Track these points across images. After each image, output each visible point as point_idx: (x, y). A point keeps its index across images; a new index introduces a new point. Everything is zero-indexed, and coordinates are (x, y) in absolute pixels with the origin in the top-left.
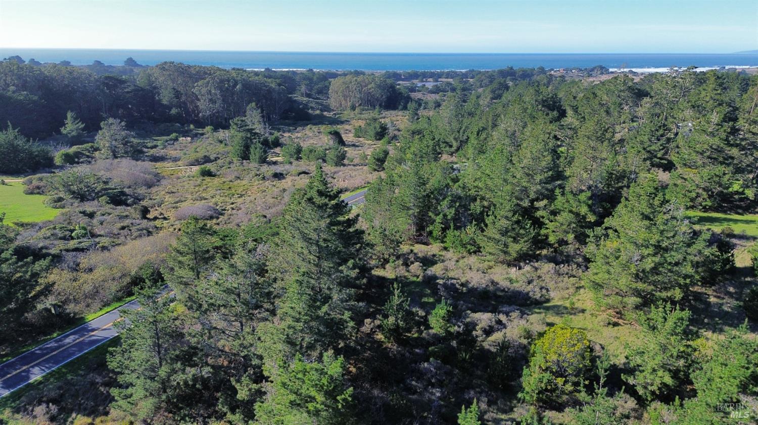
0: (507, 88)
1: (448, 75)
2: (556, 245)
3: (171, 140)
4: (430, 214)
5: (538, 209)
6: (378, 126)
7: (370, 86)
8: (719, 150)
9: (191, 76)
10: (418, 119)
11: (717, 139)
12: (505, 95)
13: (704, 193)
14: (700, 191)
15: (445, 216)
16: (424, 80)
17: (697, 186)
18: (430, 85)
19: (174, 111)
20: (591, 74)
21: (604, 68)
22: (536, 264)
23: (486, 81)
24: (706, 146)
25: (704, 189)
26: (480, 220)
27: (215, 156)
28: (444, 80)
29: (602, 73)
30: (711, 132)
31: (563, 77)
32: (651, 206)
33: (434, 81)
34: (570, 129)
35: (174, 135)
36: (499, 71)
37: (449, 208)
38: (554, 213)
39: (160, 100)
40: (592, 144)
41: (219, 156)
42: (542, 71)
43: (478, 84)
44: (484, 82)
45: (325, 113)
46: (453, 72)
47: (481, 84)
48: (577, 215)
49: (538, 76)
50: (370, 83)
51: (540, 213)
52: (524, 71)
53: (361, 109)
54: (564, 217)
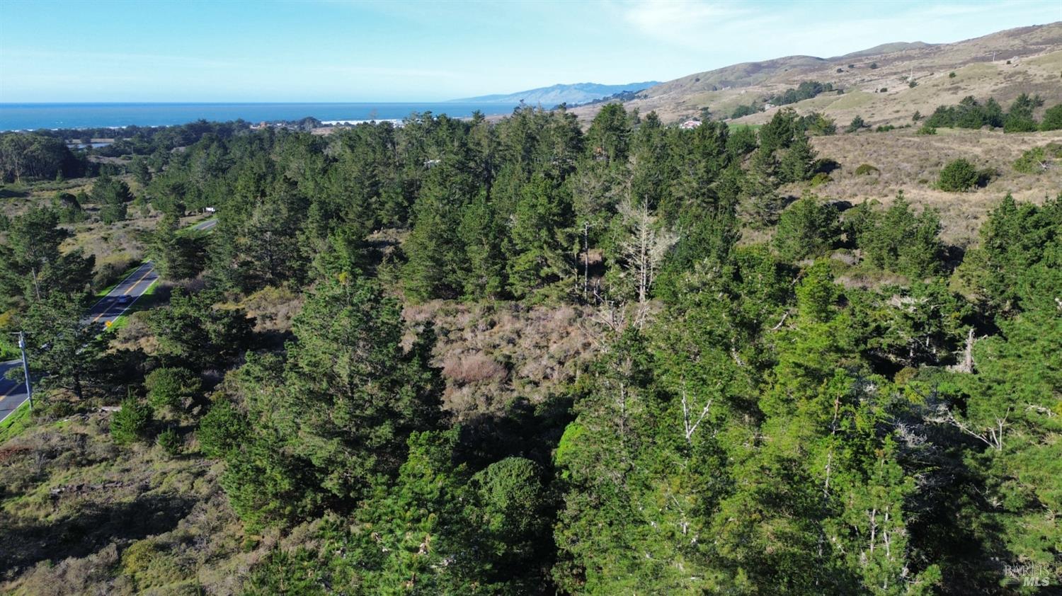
1: (101, 133)
7: (33, 148)
8: (461, 163)
11: (460, 157)
28: (98, 140)
29: (317, 126)
38: (383, 204)
44: (176, 139)
47: (172, 143)
48: (397, 203)
49: (239, 131)
50: (31, 144)
51: (374, 206)
52: (221, 125)
53: (23, 180)
54: (390, 205)
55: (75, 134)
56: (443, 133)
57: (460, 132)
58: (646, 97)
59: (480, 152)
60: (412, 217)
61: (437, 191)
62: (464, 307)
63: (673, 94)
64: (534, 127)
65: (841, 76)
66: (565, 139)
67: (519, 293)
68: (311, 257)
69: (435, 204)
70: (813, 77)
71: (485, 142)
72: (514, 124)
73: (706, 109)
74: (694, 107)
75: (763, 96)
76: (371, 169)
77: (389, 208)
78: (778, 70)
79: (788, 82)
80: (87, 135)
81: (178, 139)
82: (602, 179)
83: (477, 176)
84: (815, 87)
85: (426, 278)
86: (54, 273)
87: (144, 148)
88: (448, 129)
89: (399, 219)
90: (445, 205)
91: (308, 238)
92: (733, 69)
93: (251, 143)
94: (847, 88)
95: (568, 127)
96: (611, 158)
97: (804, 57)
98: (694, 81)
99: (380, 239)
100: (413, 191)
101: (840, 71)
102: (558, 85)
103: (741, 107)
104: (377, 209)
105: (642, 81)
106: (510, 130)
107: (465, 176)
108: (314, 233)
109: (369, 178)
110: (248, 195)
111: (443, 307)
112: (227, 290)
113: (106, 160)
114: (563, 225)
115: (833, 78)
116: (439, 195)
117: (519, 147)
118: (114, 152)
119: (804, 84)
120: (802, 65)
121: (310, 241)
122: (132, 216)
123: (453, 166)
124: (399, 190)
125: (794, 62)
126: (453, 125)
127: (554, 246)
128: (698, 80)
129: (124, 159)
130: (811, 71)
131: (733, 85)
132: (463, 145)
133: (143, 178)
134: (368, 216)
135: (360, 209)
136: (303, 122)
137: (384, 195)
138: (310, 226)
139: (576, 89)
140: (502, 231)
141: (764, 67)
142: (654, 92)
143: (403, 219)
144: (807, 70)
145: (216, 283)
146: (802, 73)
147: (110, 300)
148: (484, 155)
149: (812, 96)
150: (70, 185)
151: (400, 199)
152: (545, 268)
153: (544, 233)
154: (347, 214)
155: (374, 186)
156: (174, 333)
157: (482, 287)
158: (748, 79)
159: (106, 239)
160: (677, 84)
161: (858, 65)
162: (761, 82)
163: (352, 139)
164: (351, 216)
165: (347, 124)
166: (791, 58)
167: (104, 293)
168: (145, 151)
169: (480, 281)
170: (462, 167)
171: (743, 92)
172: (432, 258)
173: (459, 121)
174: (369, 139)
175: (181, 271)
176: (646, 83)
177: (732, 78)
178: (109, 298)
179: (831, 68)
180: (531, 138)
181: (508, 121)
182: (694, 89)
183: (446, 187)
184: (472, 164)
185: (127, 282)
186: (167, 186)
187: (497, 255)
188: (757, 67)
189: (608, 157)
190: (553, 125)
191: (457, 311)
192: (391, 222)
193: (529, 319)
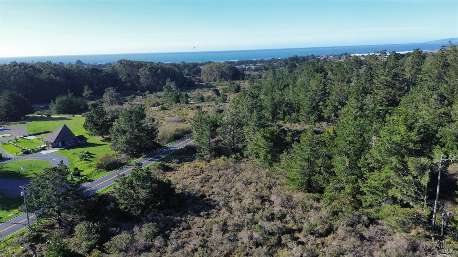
0: (296, 67)
1: (261, 61)
2: (327, 118)
3: (132, 98)
4: (278, 110)
5: (319, 106)
6: (236, 86)
7: (223, 68)
8: (390, 82)
9: (134, 67)
10: (254, 82)
12: (295, 70)
13: (385, 100)
14: (383, 99)
15: (284, 110)
16: (248, 65)
17: (382, 97)
18: (253, 67)
19: (128, 84)
20: (341, 58)
21: (348, 54)
22: (320, 123)
23: (283, 64)
24: (384, 81)
25: (385, 98)
26: (298, 111)
27: (162, 102)
28: (258, 64)
30: (386, 75)
31: (325, 59)
32: (358, 95)
33: (253, 65)
34: (330, 80)
35: (133, 95)
36: (289, 58)
37: (285, 107)
38: (326, 106)
39: (120, 79)
40: (340, 83)
41: (164, 102)
42: (313, 57)
43: (279, 65)
44: (282, 64)
45: (201, 84)
46: (263, 60)
47: (280, 66)
48: (334, 106)
51: (320, 107)
54: (330, 107)
55: (252, 62)
59: (403, 75)
62: (319, 205)
67: (368, 204)
77: (329, 109)
80: (255, 62)
85: (301, 174)
87: (269, 68)
91: (248, 131)
104: (322, 109)
107: (389, 89)
108: (252, 129)
111: (303, 200)
112: (206, 155)
113: (252, 73)
118: (257, 69)
122: (229, 101)
137: (327, 101)
138: (251, 124)
147: (164, 150)
151: (337, 104)
154: (301, 112)
155: (323, 95)
164: (303, 113)
167: (168, 145)
170: (389, 84)
178: (166, 148)
191: (312, 207)
192: (329, 117)
193: (362, 238)
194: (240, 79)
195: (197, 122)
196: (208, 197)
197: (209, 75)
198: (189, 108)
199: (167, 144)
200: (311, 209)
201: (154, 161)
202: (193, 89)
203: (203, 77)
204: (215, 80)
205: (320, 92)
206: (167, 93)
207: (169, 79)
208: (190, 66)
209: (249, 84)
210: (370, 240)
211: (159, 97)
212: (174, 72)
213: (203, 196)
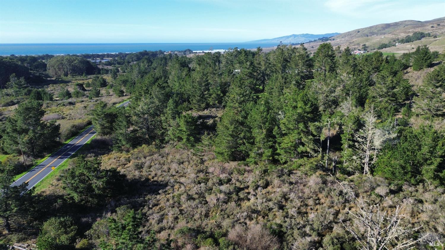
1: (108, 55)
6: (101, 80)
7: (75, 62)
8: (251, 73)
11: (250, 70)
16: (95, 59)
18: (104, 61)
20: (185, 54)
24: (247, 73)
28: (107, 58)
29: (190, 53)
33: (102, 60)
38: (210, 95)
45: (49, 79)
48: (217, 95)
49: (160, 55)
50: (75, 60)
51: (206, 96)
52: (153, 52)
53: (71, 75)
54: (214, 96)
55: (98, 56)
56: (242, 57)
57: (250, 57)
58: (334, 39)
59: (260, 68)
60: (224, 102)
61: (237, 90)
62: (249, 168)
63: (347, 38)
64: (287, 55)
65: (433, 29)
66: (303, 61)
67: (284, 161)
68: (168, 129)
69: (236, 97)
70: (419, 30)
71: (263, 63)
72: (277, 53)
73: (365, 45)
74: (358, 44)
75: (393, 39)
76: (206, 77)
77: (213, 97)
78: (398, 27)
79: (405, 32)
80: (102, 57)
81: (135, 58)
82: (330, 87)
83: (257, 80)
84: (421, 35)
85: (227, 147)
86: (34, 136)
87: (121, 62)
88: (245, 56)
89: (218, 103)
90: (241, 97)
91: (167, 118)
92: (376, 27)
93: (162, 60)
94: (438, 35)
95: (305, 55)
96: (327, 71)
97: (412, 21)
98: (357, 32)
99: (208, 114)
100: (226, 88)
101: (432, 27)
102: (293, 35)
103: (383, 44)
104: (207, 97)
105: (331, 33)
106: (275, 56)
107: (252, 80)
108: (170, 116)
109: (204, 82)
110: (142, 92)
111: (237, 167)
112: (123, 145)
113: (106, 67)
114: (313, 120)
115: (429, 30)
116: (239, 92)
117: (280, 65)
118: (109, 64)
119: (415, 33)
120: (411, 24)
121: (168, 120)
122: (102, 95)
123: (246, 75)
124: (219, 88)
125: (407, 23)
126: (247, 53)
127: (308, 133)
128: (359, 32)
129: (113, 67)
130: (417, 27)
131: (377, 34)
132: (252, 63)
133: (114, 76)
134: (203, 101)
135: (199, 98)
136: (185, 51)
137: (211, 90)
138: (168, 112)
139: (301, 36)
140: (274, 121)
141: (392, 26)
142: (338, 37)
143: (220, 102)
144: (415, 27)
145: (118, 141)
146: (413, 28)
147: (68, 147)
148: (262, 69)
149: (420, 39)
150: (88, 78)
151: (219, 92)
152: (301, 146)
153: (301, 126)
154: (192, 100)
155: (207, 85)
156: (72, 186)
157: (261, 155)
158: (384, 31)
159: (85, 107)
160: (349, 34)
161: (442, 24)
162: (391, 32)
163: (200, 60)
164: (194, 101)
165: (203, 52)
166: (405, 21)
167: (68, 142)
168: (121, 63)
169: (260, 151)
170: (251, 75)
171: (383, 37)
172: (232, 136)
173: (250, 51)
174: (208, 60)
175: (106, 130)
176: (333, 34)
177: (376, 31)
178: (69, 145)
179: (428, 26)
180: (286, 60)
181: (274, 52)
182: (357, 36)
183: (242, 88)
184: (255, 74)
185: (82, 135)
186: (121, 81)
187: (270, 135)
188: (388, 26)
189: (325, 70)
190: (297, 54)
191: (245, 171)
192: (214, 104)
193: (291, 183)
194: (96, 73)
195: (99, 115)
196: (152, 180)
197: (57, 70)
198: (59, 104)
199: (66, 140)
200: (245, 172)
201: (66, 158)
202: (44, 85)
203: (50, 72)
204: (66, 75)
205: (204, 83)
206: (18, 90)
207: (14, 74)
208: (28, 59)
209: (112, 77)
210: (296, 183)
211: (8, 95)
212: (17, 66)
213: (147, 180)
